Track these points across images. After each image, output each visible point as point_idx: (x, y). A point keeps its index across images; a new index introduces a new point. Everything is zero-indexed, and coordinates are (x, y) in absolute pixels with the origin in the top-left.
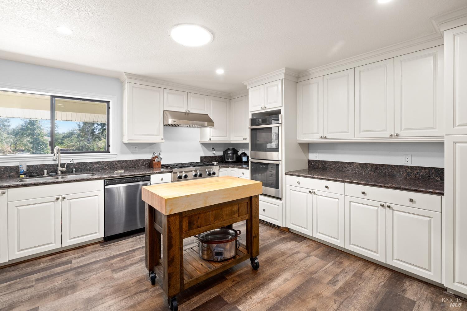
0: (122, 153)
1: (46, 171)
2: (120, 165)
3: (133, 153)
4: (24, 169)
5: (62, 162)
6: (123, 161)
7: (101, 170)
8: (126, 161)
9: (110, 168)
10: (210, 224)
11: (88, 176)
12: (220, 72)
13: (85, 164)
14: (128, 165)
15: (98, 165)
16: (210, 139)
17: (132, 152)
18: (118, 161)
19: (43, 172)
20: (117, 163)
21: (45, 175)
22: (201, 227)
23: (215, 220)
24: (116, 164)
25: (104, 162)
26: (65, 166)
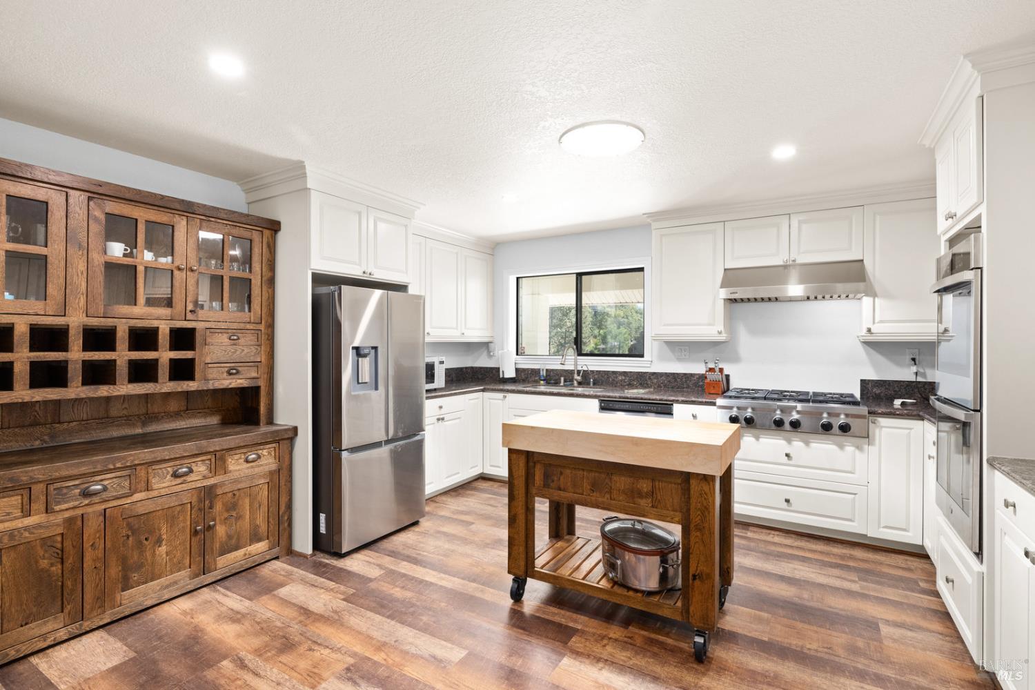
0: (662, 358)
1: (562, 379)
2: (656, 381)
3: (679, 360)
4: (543, 373)
5: (579, 368)
6: (661, 375)
7: (628, 385)
8: (667, 375)
9: (641, 384)
10: (582, 494)
11: (584, 390)
12: (784, 152)
13: (606, 373)
14: (669, 381)
15: (623, 378)
16: (869, 330)
17: (677, 359)
18: (654, 374)
19: (560, 379)
20: (652, 377)
21: (562, 384)
22: (564, 490)
23: (593, 491)
24: (650, 378)
25: (631, 372)
26: (581, 374)
